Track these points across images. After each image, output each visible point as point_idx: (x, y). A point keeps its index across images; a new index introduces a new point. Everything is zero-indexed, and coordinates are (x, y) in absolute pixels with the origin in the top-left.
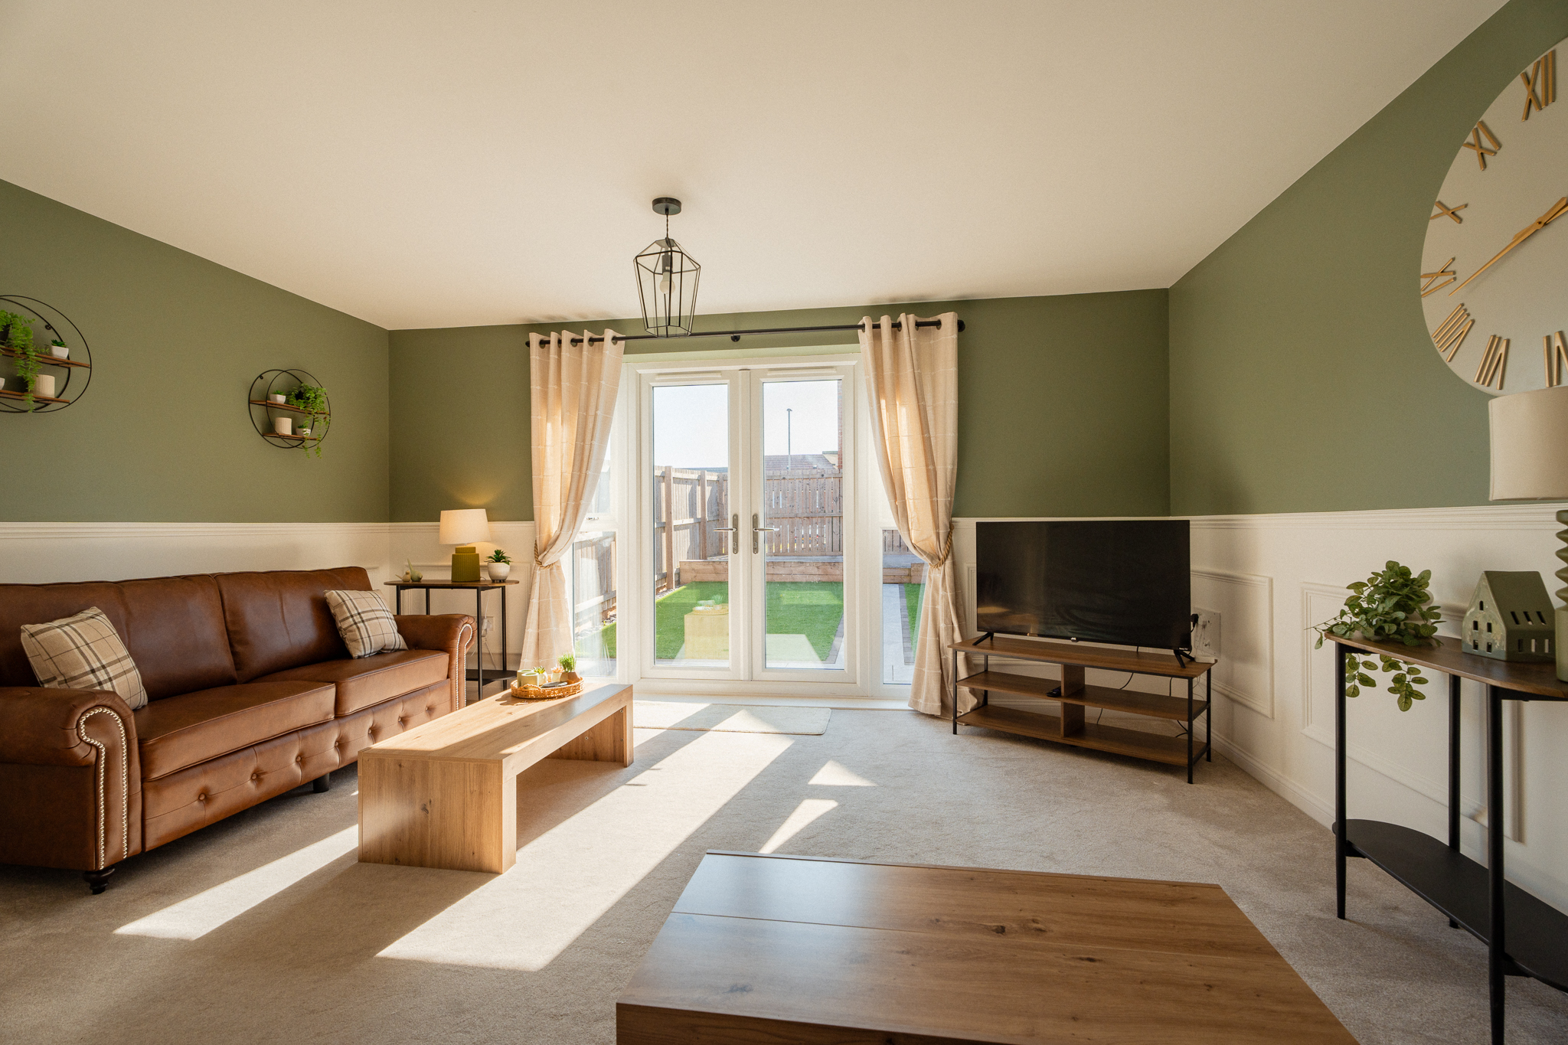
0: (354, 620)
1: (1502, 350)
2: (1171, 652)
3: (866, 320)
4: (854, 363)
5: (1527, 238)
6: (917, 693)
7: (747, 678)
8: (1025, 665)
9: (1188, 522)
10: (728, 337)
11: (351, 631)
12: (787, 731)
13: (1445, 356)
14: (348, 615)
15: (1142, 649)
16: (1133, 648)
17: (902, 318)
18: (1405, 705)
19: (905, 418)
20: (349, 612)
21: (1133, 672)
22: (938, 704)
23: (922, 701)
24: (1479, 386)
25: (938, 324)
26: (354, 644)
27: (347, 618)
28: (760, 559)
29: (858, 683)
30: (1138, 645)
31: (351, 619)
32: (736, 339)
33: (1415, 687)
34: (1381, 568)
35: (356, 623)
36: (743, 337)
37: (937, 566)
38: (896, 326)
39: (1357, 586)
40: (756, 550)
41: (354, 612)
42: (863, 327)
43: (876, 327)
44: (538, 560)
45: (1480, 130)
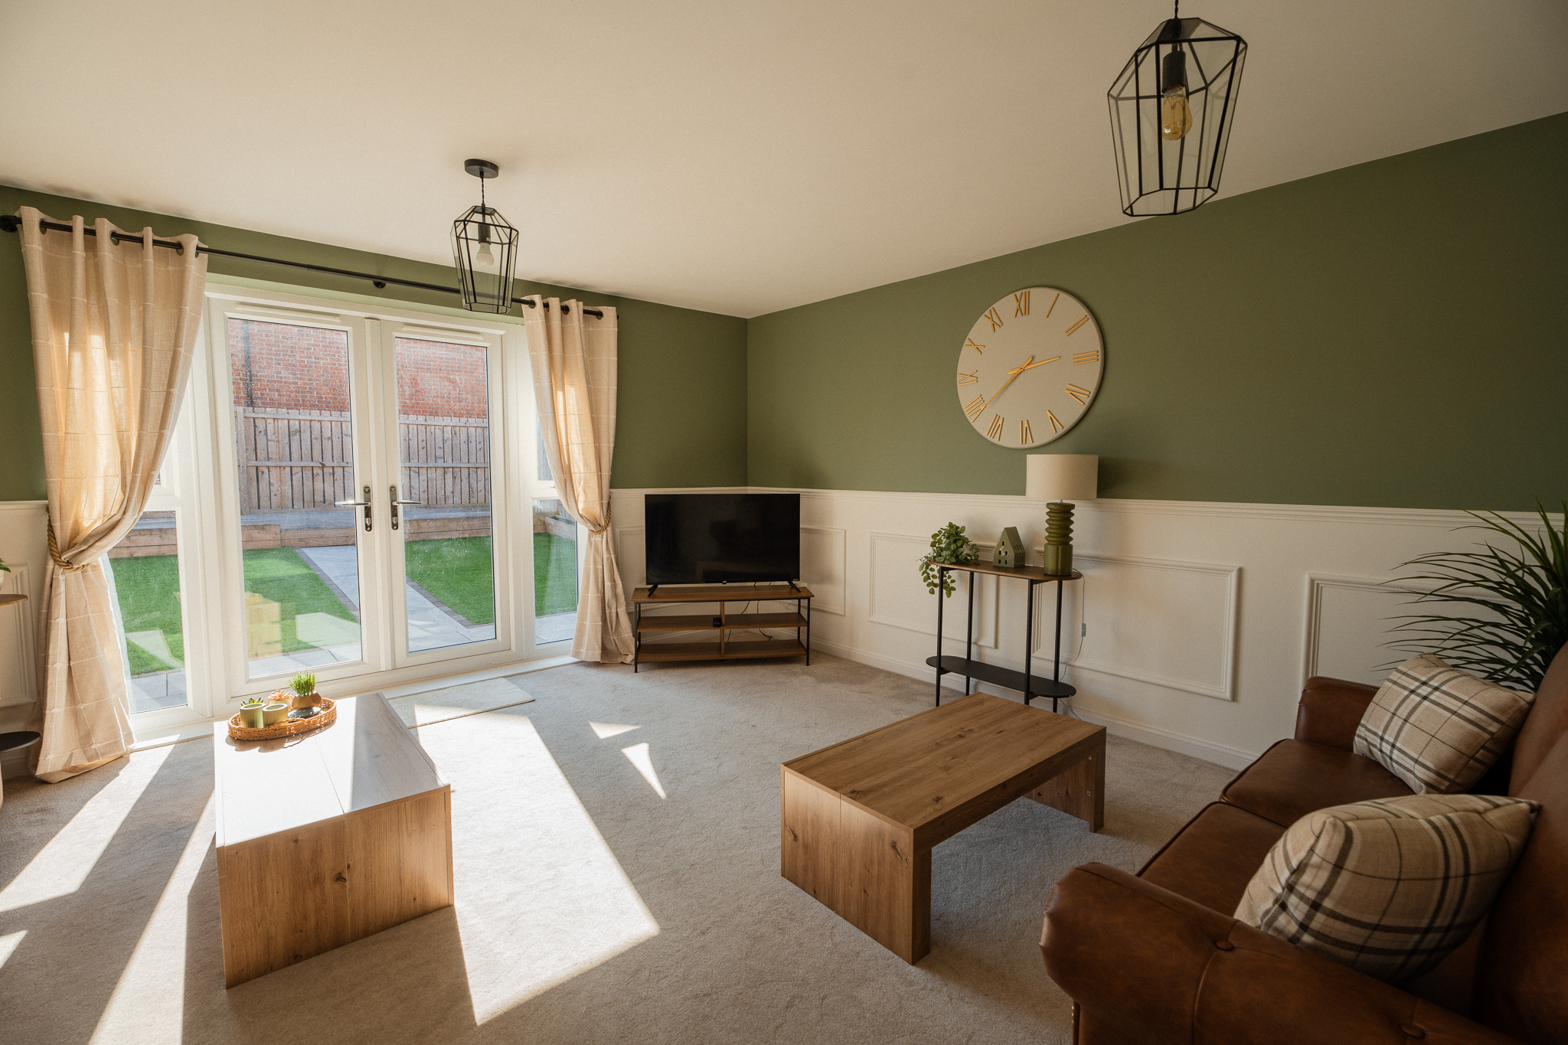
1: (1000, 422)
2: (786, 583)
3: (537, 298)
4: (502, 332)
6: (578, 644)
7: (390, 668)
8: (662, 608)
9: (797, 497)
10: (370, 282)
12: (488, 708)
13: (971, 420)
15: (758, 584)
16: (752, 584)
17: (572, 303)
19: (572, 399)
21: (750, 600)
22: (598, 652)
23: (583, 651)
24: (988, 437)
25: (599, 315)
28: (400, 536)
29: (513, 648)
30: (756, 581)
32: (380, 286)
33: (952, 585)
34: (945, 526)
36: (388, 285)
37: (599, 532)
38: (565, 310)
39: (934, 536)
40: (395, 526)
42: (532, 304)
43: (546, 306)
44: (59, 560)
45: (992, 311)
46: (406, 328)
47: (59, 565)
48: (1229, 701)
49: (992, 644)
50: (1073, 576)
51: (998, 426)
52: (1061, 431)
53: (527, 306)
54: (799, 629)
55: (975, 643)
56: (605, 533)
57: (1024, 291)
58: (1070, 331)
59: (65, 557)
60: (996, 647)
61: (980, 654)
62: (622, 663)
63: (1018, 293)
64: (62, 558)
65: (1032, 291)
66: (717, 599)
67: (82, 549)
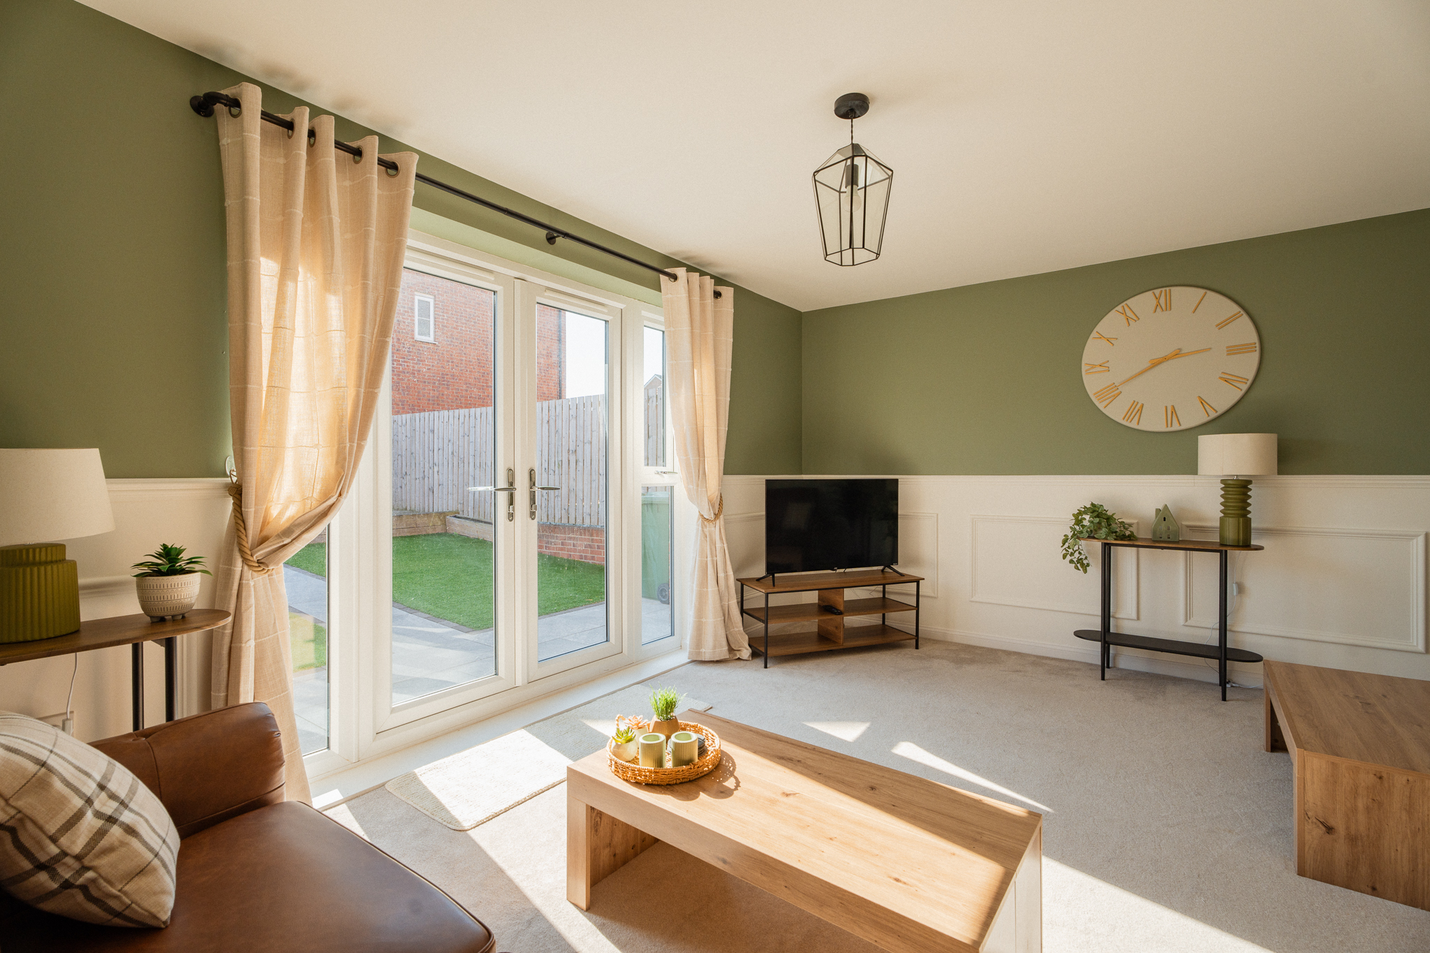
0: (98, 815)
1: (1138, 407)
2: (884, 568)
4: (622, 306)
5: (1155, 364)
9: (897, 480)
11: (110, 850)
14: (78, 803)
18: (1085, 571)
20: (77, 791)
23: (706, 650)
25: (718, 295)
26: (141, 882)
27: (79, 815)
28: (535, 525)
31: (89, 814)
32: (551, 240)
34: (1087, 505)
35: (111, 820)
36: (560, 240)
37: (713, 521)
39: (1076, 515)
40: (533, 514)
41: (90, 788)
42: (675, 277)
44: (251, 559)
45: (1126, 307)
46: (548, 293)
47: (248, 565)
48: (1423, 654)
49: (1134, 616)
50: (1252, 547)
51: (1137, 409)
52: (1213, 415)
53: (667, 278)
54: (884, 615)
55: (1114, 617)
56: (718, 521)
57: (1163, 289)
58: (1221, 326)
59: (259, 554)
60: (1138, 618)
61: (1117, 626)
62: (739, 659)
63: (1157, 292)
64: (255, 557)
65: (1173, 289)
66: (815, 587)
67: (285, 543)
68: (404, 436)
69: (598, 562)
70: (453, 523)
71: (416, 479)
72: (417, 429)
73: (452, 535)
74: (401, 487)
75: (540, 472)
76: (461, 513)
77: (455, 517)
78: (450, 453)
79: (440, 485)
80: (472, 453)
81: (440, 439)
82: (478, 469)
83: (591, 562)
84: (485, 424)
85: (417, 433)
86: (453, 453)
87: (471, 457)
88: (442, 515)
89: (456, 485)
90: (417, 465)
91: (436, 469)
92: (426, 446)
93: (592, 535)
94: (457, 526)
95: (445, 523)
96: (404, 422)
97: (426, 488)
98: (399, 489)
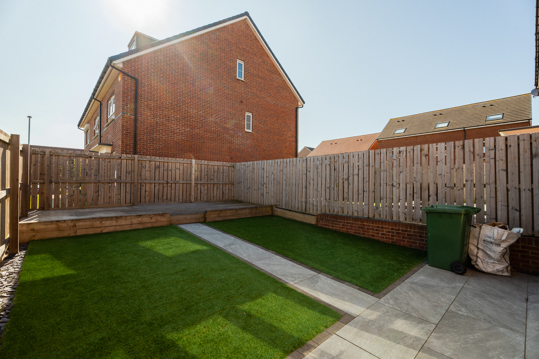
68: (249, 171)
69: (367, 236)
70: (277, 211)
71: (255, 190)
72: (256, 168)
73: (277, 216)
74: (247, 193)
75: (325, 189)
76: (278, 206)
77: (276, 207)
78: (273, 179)
79: (267, 193)
80: (284, 178)
81: (267, 173)
82: (288, 187)
83: (362, 236)
84: (292, 165)
85: (255, 170)
86: (274, 179)
87: (284, 181)
88: (271, 206)
89: (276, 193)
90: (255, 184)
91: (265, 186)
92: (260, 175)
93: (363, 222)
94: (279, 212)
95: (272, 210)
96: (249, 165)
97: (260, 194)
98: (246, 194)
